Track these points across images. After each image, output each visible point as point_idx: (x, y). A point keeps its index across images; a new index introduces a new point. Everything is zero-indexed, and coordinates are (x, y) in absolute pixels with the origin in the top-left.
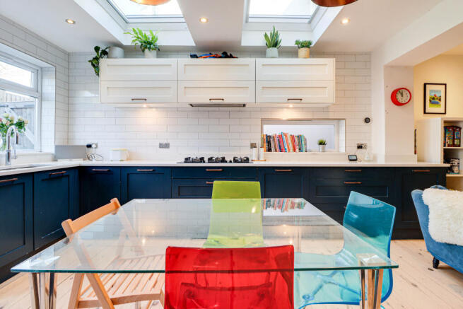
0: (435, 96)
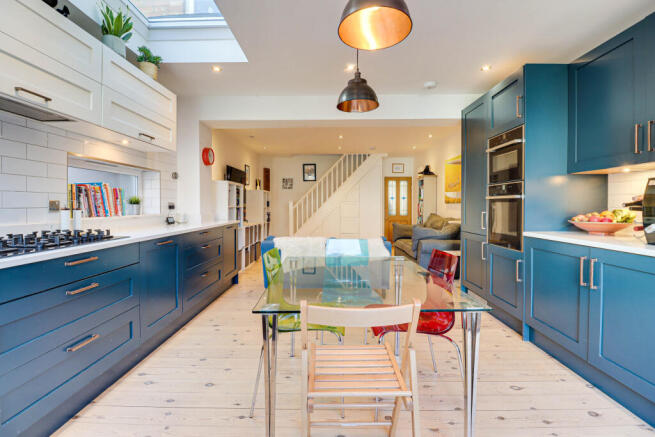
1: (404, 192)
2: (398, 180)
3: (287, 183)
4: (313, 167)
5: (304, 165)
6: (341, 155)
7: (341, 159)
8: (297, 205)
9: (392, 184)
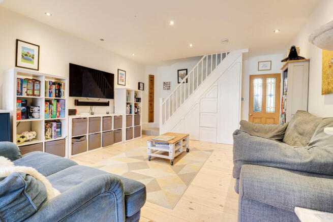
0: (28, 53)
1: (271, 90)
2: (265, 77)
3: (167, 85)
4: (185, 71)
5: (178, 71)
6: (202, 56)
7: (202, 60)
8: (165, 101)
9: (258, 82)
